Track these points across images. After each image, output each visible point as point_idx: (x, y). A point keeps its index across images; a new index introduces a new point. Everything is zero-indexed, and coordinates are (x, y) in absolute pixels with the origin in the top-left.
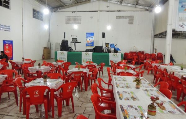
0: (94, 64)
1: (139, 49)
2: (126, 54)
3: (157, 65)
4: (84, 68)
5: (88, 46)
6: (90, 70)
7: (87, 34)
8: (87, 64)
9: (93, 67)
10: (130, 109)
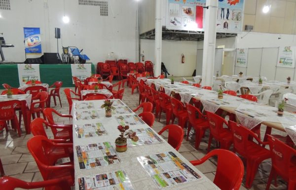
0: (40, 85)
1: (120, 55)
2: (100, 64)
3: (144, 79)
4: (21, 93)
5: (31, 52)
6: (32, 97)
7: (26, 30)
8: (27, 86)
9: (40, 90)
10: (91, 150)
